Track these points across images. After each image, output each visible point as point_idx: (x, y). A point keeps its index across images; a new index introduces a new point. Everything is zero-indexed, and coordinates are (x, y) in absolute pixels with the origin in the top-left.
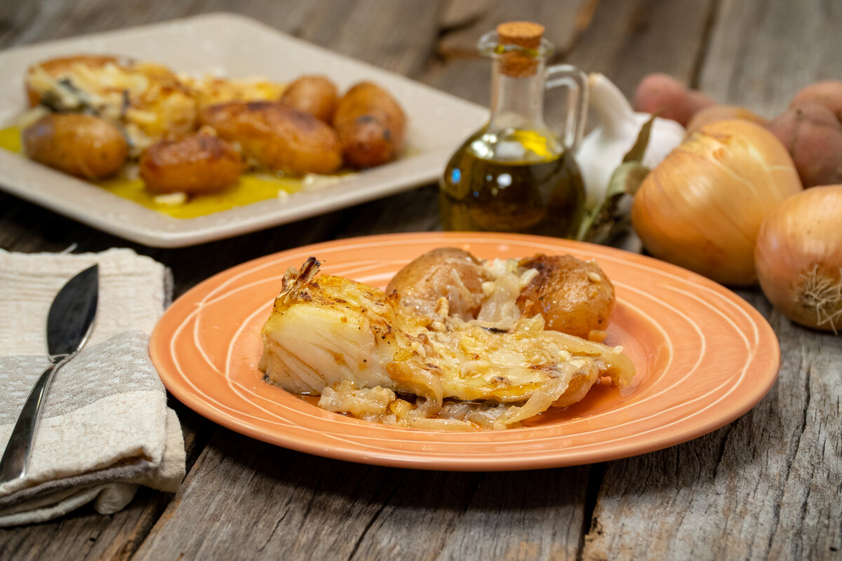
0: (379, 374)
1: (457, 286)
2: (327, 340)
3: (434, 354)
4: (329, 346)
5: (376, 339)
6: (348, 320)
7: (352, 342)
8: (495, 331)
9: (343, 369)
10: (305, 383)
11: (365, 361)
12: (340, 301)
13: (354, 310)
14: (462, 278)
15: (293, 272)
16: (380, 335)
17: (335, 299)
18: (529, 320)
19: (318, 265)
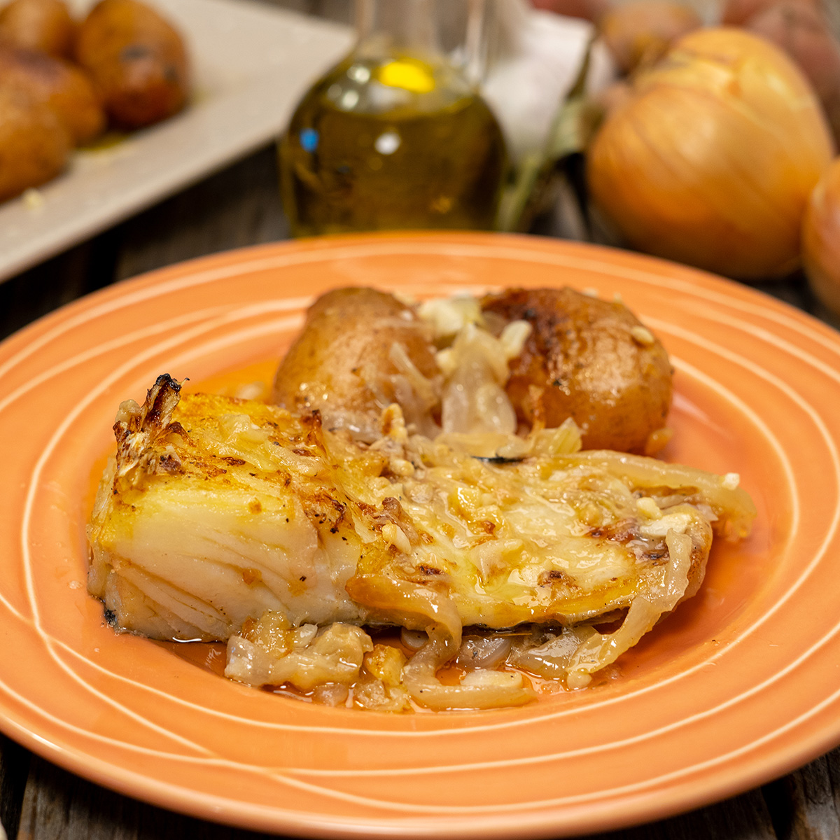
0: (330, 597)
1: (405, 373)
2: (227, 548)
3: (421, 538)
4: (229, 558)
5: (320, 537)
6: (263, 506)
7: (274, 546)
8: (500, 461)
9: (261, 596)
10: (188, 623)
11: (303, 579)
12: (235, 462)
13: (266, 479)
14: (410, 355)
15: (133, 411)
16: (326, 528)
17: (224, 459)
18: (552, 431)
19: (177, 389)
